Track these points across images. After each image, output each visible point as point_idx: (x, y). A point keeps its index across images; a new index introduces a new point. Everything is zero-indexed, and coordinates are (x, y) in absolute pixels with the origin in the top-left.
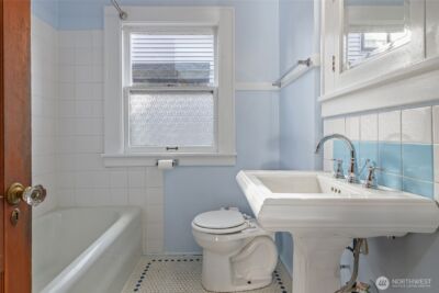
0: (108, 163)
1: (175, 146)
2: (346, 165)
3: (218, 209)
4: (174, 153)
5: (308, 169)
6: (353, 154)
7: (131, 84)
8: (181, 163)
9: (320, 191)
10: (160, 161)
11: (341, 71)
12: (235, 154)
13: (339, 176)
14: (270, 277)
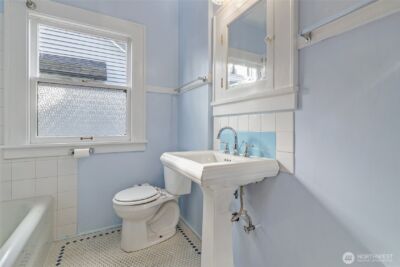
0: (7, 155)
1: (89, 136)
2: (231, 146)
3: (131, 186)
4: (90, 142)
5: (203, 150)
6: (236, 138)
7: (38, 75)
8: (97, 150)
9: (216, 161)
10: (76, 150)
11: (227, 88)
12: (145, 141)
13: (227, 152)
14: (174, 230)
